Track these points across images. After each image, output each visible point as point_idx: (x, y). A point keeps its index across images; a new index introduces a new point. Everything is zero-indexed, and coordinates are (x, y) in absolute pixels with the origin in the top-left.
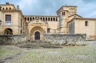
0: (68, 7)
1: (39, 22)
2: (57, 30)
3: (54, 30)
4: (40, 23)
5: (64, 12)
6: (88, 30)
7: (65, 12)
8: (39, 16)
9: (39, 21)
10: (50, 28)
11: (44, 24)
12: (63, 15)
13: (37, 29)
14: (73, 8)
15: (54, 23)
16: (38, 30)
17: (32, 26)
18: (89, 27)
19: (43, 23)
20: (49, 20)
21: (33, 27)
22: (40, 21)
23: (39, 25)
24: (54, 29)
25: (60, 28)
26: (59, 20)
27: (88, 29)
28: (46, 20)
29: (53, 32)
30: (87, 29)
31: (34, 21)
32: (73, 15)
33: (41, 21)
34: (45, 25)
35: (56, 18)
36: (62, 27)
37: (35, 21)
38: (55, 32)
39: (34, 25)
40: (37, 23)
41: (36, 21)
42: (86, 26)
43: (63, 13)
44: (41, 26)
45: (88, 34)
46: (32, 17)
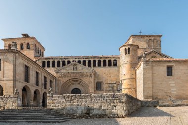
0: (142, 37)
1: (78, 70)
2: (115, 84)
3: (110, 85)
4: (80, 72)
7: (129, 49)
8: (79, 58)
11: (88, 74)
12: (126, 54)
15: (110, 70)
16: (78, 85)
17: (64, 78)
18: (175, 78)
20: (100, 65)
23: (77, 75)
27: (173, 82)
29: (108, 89)
30: (170, 82)
32: (150, 53)
34: (90, 76)
35: (114, 61)
37: (68, 69)
38: (111, 89)
39: (68, 75)
42: (167, 75)
43: (126, 49)
44: (81, 78)
45: (172, 93)
46: (66, 61)
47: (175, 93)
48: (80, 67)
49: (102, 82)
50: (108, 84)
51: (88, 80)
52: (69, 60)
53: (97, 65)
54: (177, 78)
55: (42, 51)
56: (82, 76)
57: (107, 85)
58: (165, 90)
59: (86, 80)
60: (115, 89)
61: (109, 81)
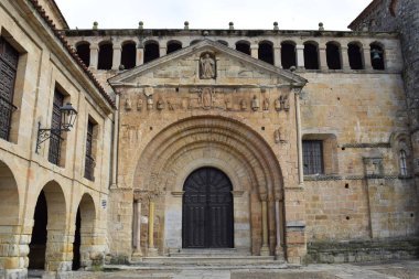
1: (221, 80)
2: (388, 145)
3: (366, 152)
4: (235, 88)
9: (221, 61)
10: (325, 130)
13: (204, 137)
16: (218, 153)
17: (153, 114)
19: (265, 81)
21: (169, 117)
22: (236, 69)
23: (219, 100)
24: (366, 139)
26: (399, 66)
29: (360, 171)
33: (242, 63)
37: (182, 70)
39: (175, 100)
40: (202, 82)
46: (163, 43)
48: (230, 71)
50: (354, 145)
52: (174, 38)
57: (352, 154)
60: (389, 169)
61: (361, 134)
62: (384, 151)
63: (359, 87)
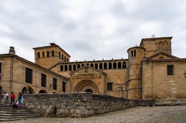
1: (89, 73)
2: (124, 84)
3: (120, 86)
4: (91, 74)
5: (133, 50)
6: (174, 83)
7: (135, 51)
8: (91, 62)
9: (89, 69)
11: (98, 75)
12: (132, 56)
14: (163, 41)
17: (77, 80)
18: (176, 77)
20: (110, 68)
21: (80, 80)
22: (92, 70)
23: (88, 77)
25: (129, 81)
26: (128, 67)
27: (174, 81)
28: (105, 68)
29: (118, 89)
30: (170, 81)
31: (80, 71)
32: (158, 55)
34: (100, 77)
35: (123, 63)
36: (131, 80)
37: (82, 72)
38: (120, 89)
39: (81, 77)
40: (86, 73)
41: (84, 70)
42: (168, 75)
43: (132, 52)
44: (92, 80)
45: (172, 92)
47: (175, 92)
48: (90, 71)
49: (113, 83)
50: (117, 84)
51: (98, 82)
53: (108, 67)
54: (178, 77)
55: (67, 57)
56: (93, 78)
57: (117, 86)
58: (166, 89)
59: (96, 81)
60: (124, 89)
61: (119, 82)
62: (123, 85)
63: (119, 72)
